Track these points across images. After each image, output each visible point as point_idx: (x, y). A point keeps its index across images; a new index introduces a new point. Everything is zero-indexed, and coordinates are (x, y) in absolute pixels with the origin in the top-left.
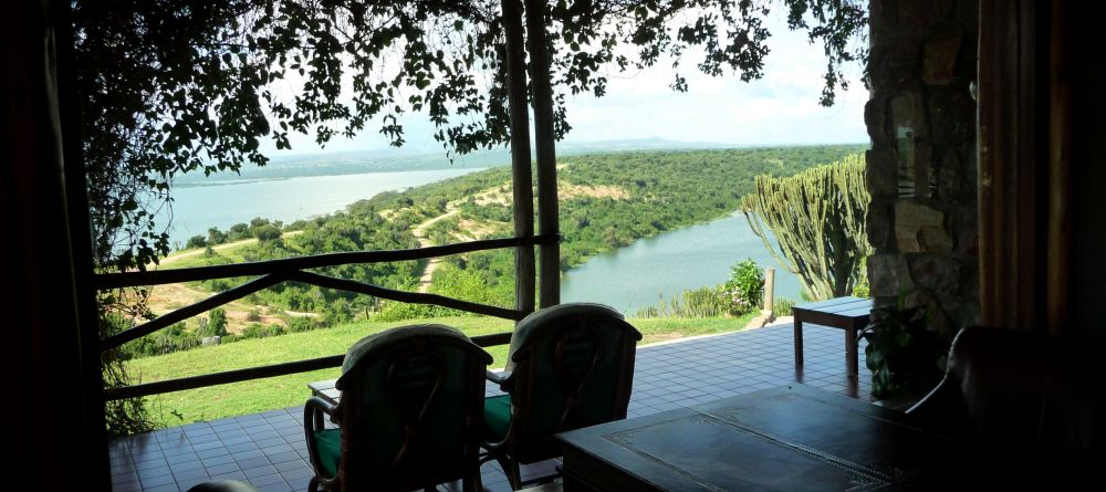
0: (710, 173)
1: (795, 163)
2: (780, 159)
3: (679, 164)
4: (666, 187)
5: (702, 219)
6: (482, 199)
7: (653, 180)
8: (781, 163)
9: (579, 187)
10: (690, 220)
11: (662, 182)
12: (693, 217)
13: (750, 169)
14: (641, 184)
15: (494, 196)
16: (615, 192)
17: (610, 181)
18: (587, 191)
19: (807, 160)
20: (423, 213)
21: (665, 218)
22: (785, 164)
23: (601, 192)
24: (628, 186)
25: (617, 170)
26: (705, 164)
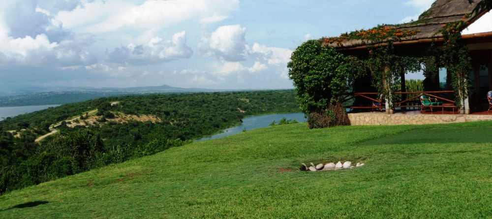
0: (207, 107)
1: (256, 101)
2: (247, 98)
3: (188, 101)
4: (183, 115)
5: (207, 134)
6: (70, 123)
7: (174, 111)
8: (248, 101)
9: (129, 115)
10: (200, 135)
11: (180, 112)
12: (201, 133)
13: (230, 104)
14: (167, 113)
15: (77, 121)
16: (153, 119)
17: (148, 112)
18: (135, 117)
19: (263, 99)
20: (36, 131)
21: (186, 133)
22: (250, 101)
23: (144, 118)
24: (160, 115)
25: (150, 105)
26: (204, 101)
